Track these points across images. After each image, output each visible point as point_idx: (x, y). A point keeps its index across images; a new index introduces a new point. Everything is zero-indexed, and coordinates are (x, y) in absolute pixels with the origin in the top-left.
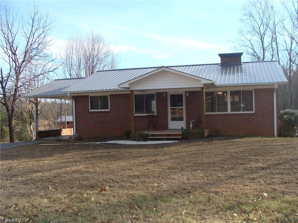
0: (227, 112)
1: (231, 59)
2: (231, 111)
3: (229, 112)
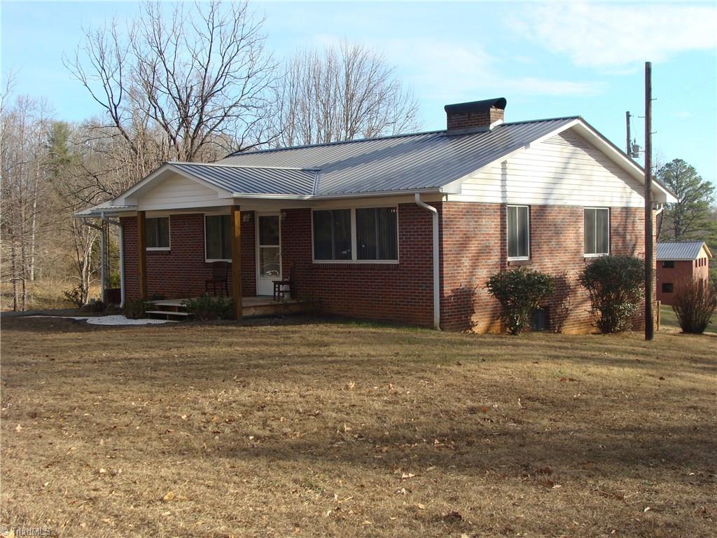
0: (351, 259)
1: (469, 118)
2: (358, 258)
3: (354, 260)
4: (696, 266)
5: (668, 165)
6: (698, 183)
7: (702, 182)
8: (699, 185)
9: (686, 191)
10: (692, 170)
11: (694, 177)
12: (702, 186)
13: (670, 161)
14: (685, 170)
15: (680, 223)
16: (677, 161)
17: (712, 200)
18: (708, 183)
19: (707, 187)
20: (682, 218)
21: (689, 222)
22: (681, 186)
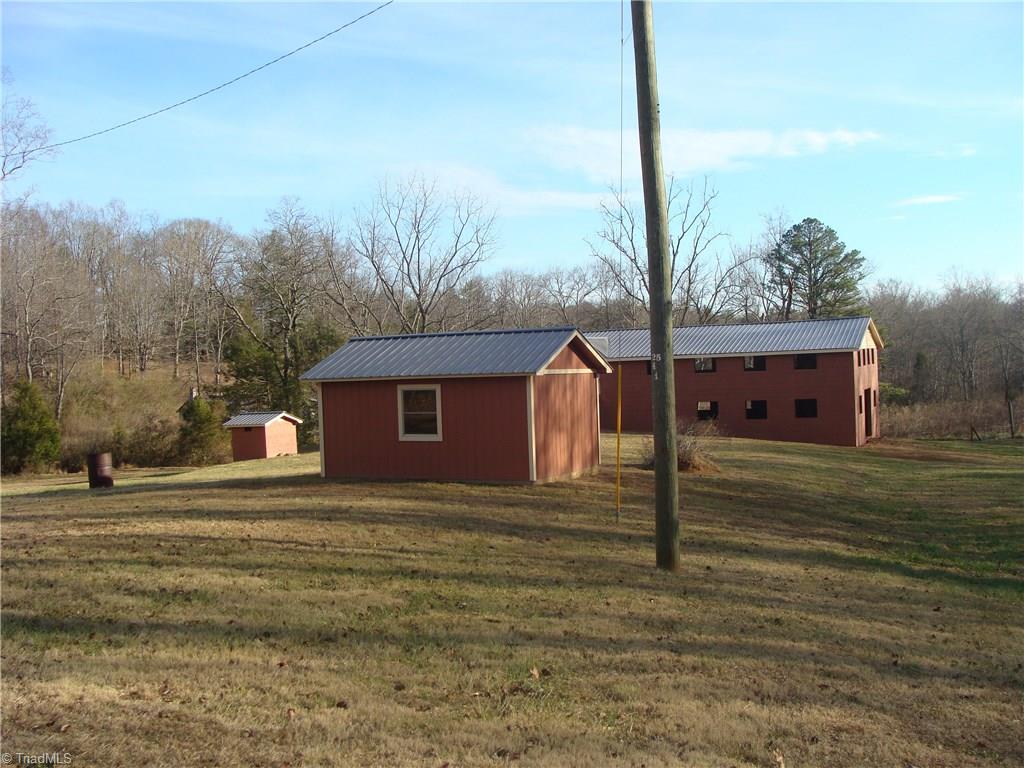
4: (859, 365)
5: (796, 227)
6: (841, 253)
7: (845, 252)
8: (842, 255)
9: (824, 264)
10: (830, 233)
11: (834, 244)
12: (846, 256)
13: (798, 221)
14: (820, 235)
15: (818, 311)
16: (809, 221)
17: (862, 277)
18: (855, 252)
19: (853, 259)
20: (819, 303)
21: (829, 309)
22: (816, 258)
